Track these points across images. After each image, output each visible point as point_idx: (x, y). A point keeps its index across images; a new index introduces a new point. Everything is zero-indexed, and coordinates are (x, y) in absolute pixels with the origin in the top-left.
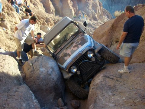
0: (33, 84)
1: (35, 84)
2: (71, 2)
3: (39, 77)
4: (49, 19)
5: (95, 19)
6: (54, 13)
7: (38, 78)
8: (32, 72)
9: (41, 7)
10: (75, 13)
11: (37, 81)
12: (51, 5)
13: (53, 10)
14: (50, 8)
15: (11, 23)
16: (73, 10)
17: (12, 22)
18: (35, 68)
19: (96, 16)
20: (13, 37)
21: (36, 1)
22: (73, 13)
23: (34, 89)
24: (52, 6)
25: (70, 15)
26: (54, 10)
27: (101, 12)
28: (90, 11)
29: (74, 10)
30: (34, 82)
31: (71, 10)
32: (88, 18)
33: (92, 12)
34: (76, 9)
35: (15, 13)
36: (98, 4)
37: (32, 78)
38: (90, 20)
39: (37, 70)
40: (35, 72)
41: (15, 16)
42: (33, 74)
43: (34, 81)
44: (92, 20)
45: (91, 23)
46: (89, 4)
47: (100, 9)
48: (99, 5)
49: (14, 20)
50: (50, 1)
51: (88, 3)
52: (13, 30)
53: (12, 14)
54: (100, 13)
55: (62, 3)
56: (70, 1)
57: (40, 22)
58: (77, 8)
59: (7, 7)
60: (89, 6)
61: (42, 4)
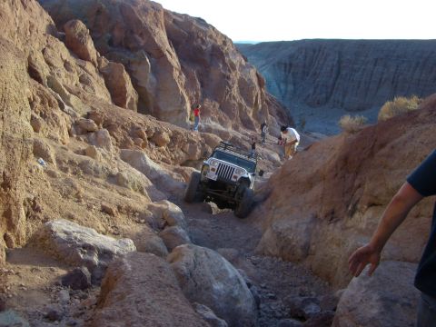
2: (180, 74)
4: (139, 128)
5: (247, 124)
6: (135, 106)
9: (101, 89)
10: (192, 108)
12: (127, 85)
13: (132, 99)
14: (126, 92)
15: (54, 143)
16: (187, 99)
17: (56, 140)
19: (251, 115)
20: (72, 186)
21: (86, 71)
22: (188, 106)
24: (130, 87)
25: (180, 111)
26: (136, 98)
27: (262, 103)
28: (233, 102)
29: (191, 99)
31: (183, 97)
32: (230, 123)
33: (240, 105)
34: (197, 96)
35: (58, 112)
36: (255, 80)
38: (236, 128)
41: (61, 123)
44: (241, 129)
45: (240, 136)
46: (230, 83)
47: (259, 96)
48: (256, 84)
49: (58, 133)
50: (125, 72)
51: (228, 78)
52: (64, 165)
53: (53, 115)
54: (260, 106)
55: (157, 79)
56: (178, 73)
57: (114, 137)
58: (197, 93)
59: (40, 96)
60: (230, 88)
61: (103, 81)
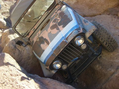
0: (27, 66)
1: (29, 65)
3: (29, 56)
7: (29, 58)
8: (20, 55)
11: (29, 61)
18: (20, 50)
23: (30, 70)
30: (27, 64)
37: (23, 60)
39: (24, 51)
40: (23, 54)
42: (22, 56)
43: (26, 62)
